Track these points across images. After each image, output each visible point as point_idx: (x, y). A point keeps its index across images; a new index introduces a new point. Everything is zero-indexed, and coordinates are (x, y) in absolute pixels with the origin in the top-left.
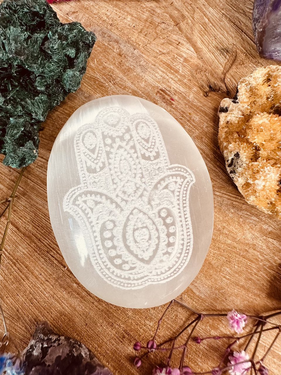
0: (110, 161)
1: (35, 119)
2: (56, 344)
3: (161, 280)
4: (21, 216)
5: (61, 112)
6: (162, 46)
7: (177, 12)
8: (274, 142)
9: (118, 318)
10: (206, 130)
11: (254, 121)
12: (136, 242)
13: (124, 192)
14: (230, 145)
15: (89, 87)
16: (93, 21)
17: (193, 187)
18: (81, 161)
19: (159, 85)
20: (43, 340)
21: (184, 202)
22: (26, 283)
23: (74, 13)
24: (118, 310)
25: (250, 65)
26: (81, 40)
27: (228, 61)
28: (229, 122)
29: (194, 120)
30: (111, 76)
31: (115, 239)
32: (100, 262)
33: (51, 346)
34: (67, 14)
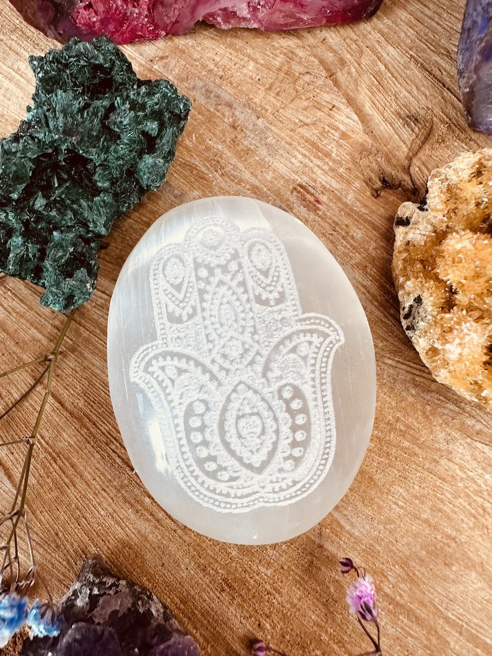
0: (204, 304)
1: (92, 231)
2: (111, 592)
3: (280, 501)
4: (68, 385)
5: (136, 219)
6: (305, 113)
7: (331, 55)
8: (482, 280)
9: (214, 558)
10: (374, 254)
11: (448, 245)
12: (240, 437)
13: (225, 356)
14: (408, 283)
15: (182, 180)
16: (192, 71)
17: (340, 350)
18: (160, 303)
19: (296, 177)
20: (93, 584)
21: (323, 375)
22: (71, 492)
23: (162, 58)
24: (215, 546)
25: (456, 144)
26: (167, 109)
27: (417, 137)
28: (411, 243)
29: (353, 237)
30: (218, 162)
31: (208, 431)
32: (183, 465)
33: (105, 593)
34: (151, 61)
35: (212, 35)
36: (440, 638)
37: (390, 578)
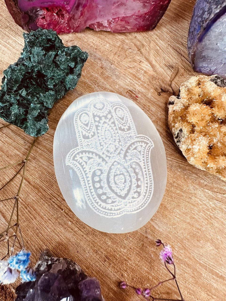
0: (98, 131)
1: (45, 106)
2: (57, 263)
3: (133, 211)
4: (32, 174)
5: (62, 103)
6: (130, 63)
7: (139, 42)
8: (204, 121)
9: (100, 246)
10: (160, 117)
11: (191, 109)
12: (116, 184)
13: (108, 151)
14: (176, 124)
15: (81, 88)
16: (84, 46)
17: (153, 149)
18: (79, 132)
19: (128, 87)
21: (147, 159)
22: (34, 222)
23: (71, 41)
24: (101, 241)
25: (188, 76)
26: (79, 57)
27: (173, 73)
28: (175, 111)
29: (151, 110)
30: (96, 81)
31: (102, 182)
32: (91, 198)
33: (54, 263)
34: (67, 42)
35: (92, 33)
36: (198, 272)
37: (176, 249)
